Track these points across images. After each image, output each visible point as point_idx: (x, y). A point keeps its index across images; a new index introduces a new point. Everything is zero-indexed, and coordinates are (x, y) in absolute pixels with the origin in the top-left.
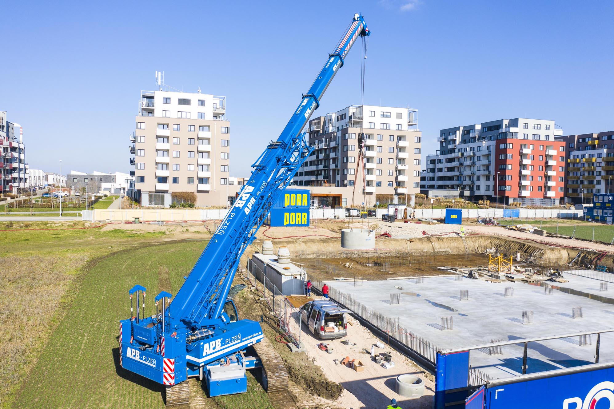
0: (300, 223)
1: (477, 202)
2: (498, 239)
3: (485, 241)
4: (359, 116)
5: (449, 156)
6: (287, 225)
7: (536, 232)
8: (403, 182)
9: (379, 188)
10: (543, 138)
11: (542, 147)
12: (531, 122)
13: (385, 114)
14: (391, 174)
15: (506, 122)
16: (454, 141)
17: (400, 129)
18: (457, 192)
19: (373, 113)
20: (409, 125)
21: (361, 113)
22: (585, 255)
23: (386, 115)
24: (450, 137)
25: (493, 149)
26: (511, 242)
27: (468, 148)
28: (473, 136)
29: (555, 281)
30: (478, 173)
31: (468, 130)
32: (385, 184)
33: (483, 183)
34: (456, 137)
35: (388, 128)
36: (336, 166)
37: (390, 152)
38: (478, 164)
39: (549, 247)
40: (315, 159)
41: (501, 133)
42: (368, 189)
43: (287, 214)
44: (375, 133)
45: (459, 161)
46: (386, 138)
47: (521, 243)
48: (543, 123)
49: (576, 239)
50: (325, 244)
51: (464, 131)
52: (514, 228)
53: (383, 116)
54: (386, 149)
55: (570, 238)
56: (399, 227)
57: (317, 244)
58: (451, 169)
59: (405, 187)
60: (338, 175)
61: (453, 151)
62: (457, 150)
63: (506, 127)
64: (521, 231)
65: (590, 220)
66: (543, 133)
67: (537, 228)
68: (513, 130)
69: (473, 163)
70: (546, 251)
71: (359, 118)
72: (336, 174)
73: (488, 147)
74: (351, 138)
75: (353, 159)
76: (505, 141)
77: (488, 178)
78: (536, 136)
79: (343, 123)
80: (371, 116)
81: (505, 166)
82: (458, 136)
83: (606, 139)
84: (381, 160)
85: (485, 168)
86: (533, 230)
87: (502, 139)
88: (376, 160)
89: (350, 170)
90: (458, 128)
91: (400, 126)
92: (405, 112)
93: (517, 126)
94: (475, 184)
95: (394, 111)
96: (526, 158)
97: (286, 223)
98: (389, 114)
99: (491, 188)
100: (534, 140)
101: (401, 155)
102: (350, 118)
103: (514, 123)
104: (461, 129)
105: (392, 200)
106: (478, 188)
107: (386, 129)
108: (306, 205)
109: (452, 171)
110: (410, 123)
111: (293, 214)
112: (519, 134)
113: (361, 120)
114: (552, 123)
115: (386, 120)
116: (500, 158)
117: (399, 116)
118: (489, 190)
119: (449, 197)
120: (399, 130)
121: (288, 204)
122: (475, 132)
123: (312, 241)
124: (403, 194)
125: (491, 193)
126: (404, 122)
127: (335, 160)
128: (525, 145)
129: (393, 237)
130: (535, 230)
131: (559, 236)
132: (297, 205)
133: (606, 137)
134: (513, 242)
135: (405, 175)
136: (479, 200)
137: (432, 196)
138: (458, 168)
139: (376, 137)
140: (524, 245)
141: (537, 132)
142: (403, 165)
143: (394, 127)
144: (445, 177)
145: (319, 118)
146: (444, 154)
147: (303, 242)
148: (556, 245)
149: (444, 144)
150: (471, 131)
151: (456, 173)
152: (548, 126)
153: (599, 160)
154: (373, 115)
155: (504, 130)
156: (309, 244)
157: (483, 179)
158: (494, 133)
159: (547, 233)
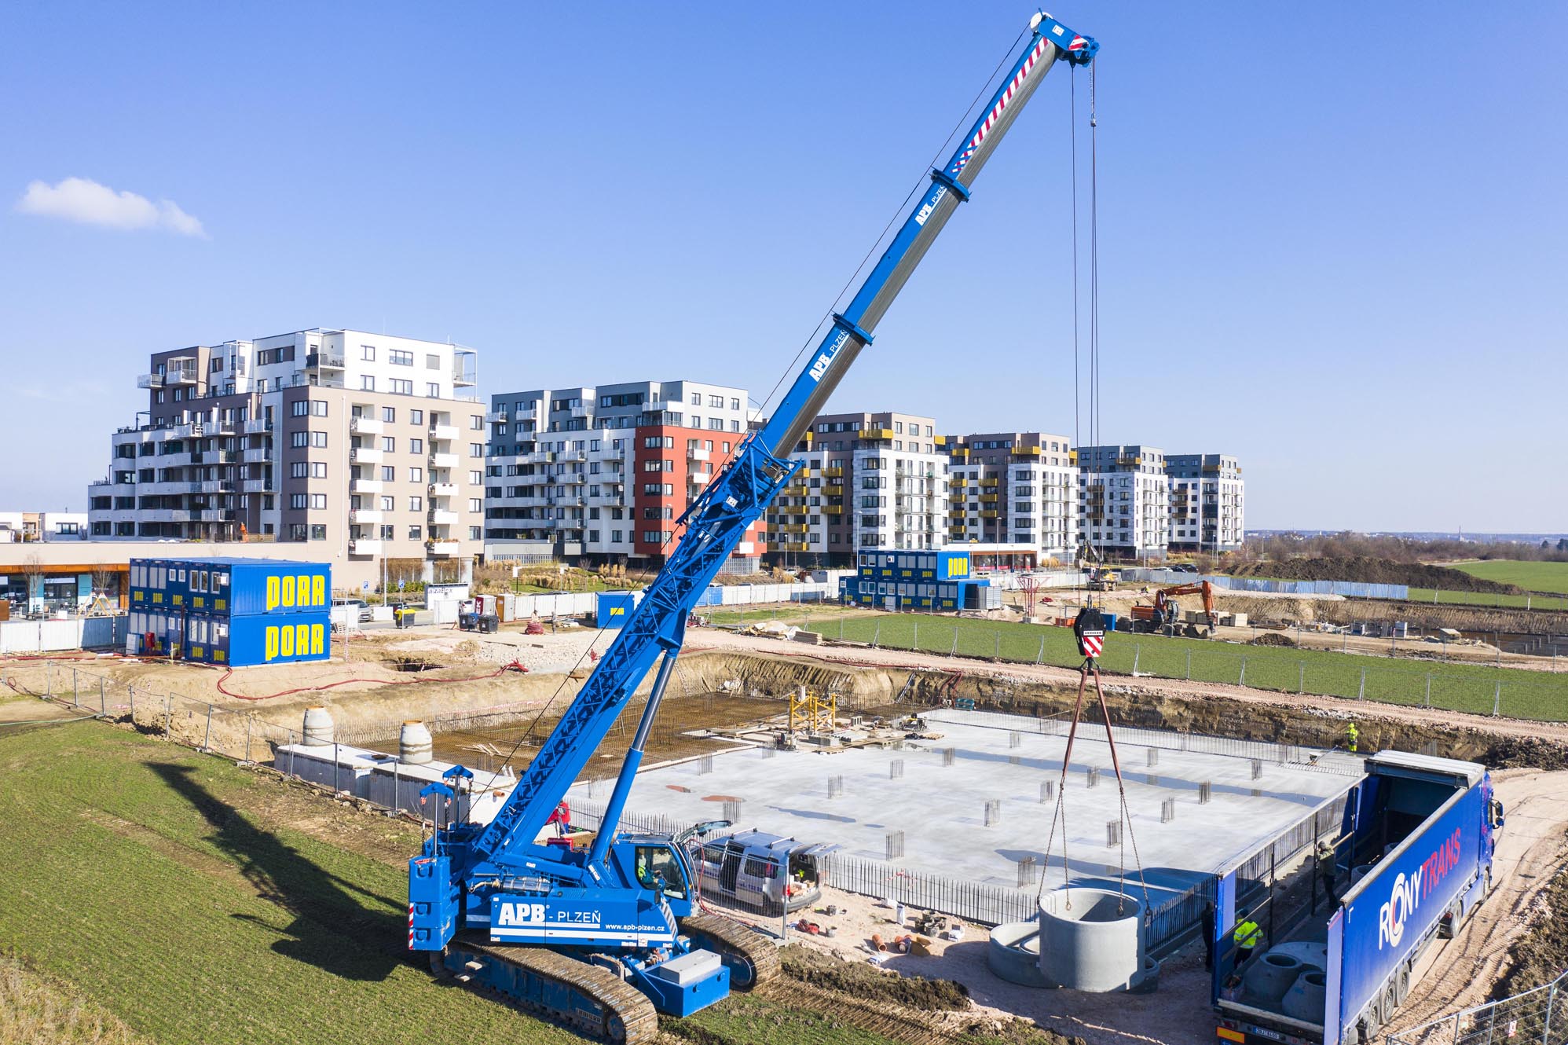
0: (306, 652)
1: (595, 569)
2: (741, 657)
3: (715, 664)
4: (337, 358)
5: (521, 460)
6: (275, 660)
7: (800, 637)
8: (446, 527)
9: (389, 542)
10: (727, 427)
11: (726, 445)
12: (705, 391)
13: (400, 355)
14: (416, 507)
15: (655, 388)
16: (530, 424)
17: (435, 395)
18: (546, 548)
19: (370, 351)
20: (456, 386)
21: (339, 348)
22: (923, 681)
23: (401, 359)
24: (521, 415)
25: (629, 447)
26: (773, 664)
27: (567, 443)
28: (579, 415)
29: (922, 737)
30: (593, 502)
31: (565, 401)
32: (401, 532)
33: (605, 525)
34: (535, 415)
35: (406, 392)
36: (268, 486)
37: (413, 452)
38: (592, 480)
39: (857, 668)
40: (188, 462)
41: (648, 413)
42: (362, 547)
43: (271, 631)
44: (378, 402)
45: (543, 472)
46: (404, 415)
47: (796, 666)
48: (728, 394)
49: (883, 647)
50: (389, 702)
51: (553, 402)
52: (753, 631)
53: (395, 360)
54: (403, 445)
55: (870, 646)
56: (533, 645)
57: (370, 703)
58: (524, 491)
59: (451, 538)
60: (266, 509)
61: (528, 447)
62: (537, 447)
63: (655, 400)
64: (769, 637)
65: (853, 604)
66: (727, 415)
67: (799, 630)
68: (672, 406)
69: (582, 478)
70: (856, 676)
71: (334, 363)
72: (262, 506)
73: (616, 444)
74: (315, 413)
75: (321, 467)
76: (658, 433)
77: (617, 514)
78: (714, 421)
79: (284, 370)
80: (366, 359)
81: (658, 486)
82: (542, 414)
83: (826, 430)
84: (390, 473)
85: (610, 490)
86: (794, 634)
87: (651, 426)
88: (378, 472)
89: (314, 497)
90: (540, 394)
91: (435, 387)
92: (446, 353)
93: (680, 399)
94: (586, 527)
95: (420, 349)
96: (699, 471)
97: (270, 654)
98: (408, 356)
99: (626, 537)
100: (711, 429)
101: (441, 460)
102: (313, 360)
103: (673, 390)
104: (547, 396)
105: (419, 571)
106: (595, 536)
107: (403, 394)
108: (322, 603)
109: (525, 496)
110: (458, 382)
111: (288, 629)
112: (684, 416)
113: (340, 368)
114: (743, 396)
115: (402, 372)
116: (647, 469)
117: (433, 362)
118: (619, 541)
119: (530, 558)
120: (432, 397)
121: (277, 604)
122: (580, 405)
123: (355, 697)
124: (445, 557)
125: (626, 548)
126: (445, 377)
127: (255, 468)
128: (695, 441)
129: (531, 672)
130: (798, 634)
131: (849, 643)
132: (300, 604)
133: (826, 426)
134: (778, 663)
135: (448, 510)
136: (599, 565)
137: (492, 558)
138: (543, 488)
139: (379, 412)
140: (805, 668)
141: (717, 413)
142: (448, 485)
143: (422, 390)
144: (507, 509)
145: (193, 351)
146: (504, 455)
147: (334, 701)
148: (860, 663)
149: (503, 430)
150: (571, 402)
151: (537, 500)
152: (736, 401)
153: (815, 474)
154: (370, 356)
155: (650, 406)
156: (352, 706)
157: (605, 516)
158: (629, 411)
159: (824, 639)
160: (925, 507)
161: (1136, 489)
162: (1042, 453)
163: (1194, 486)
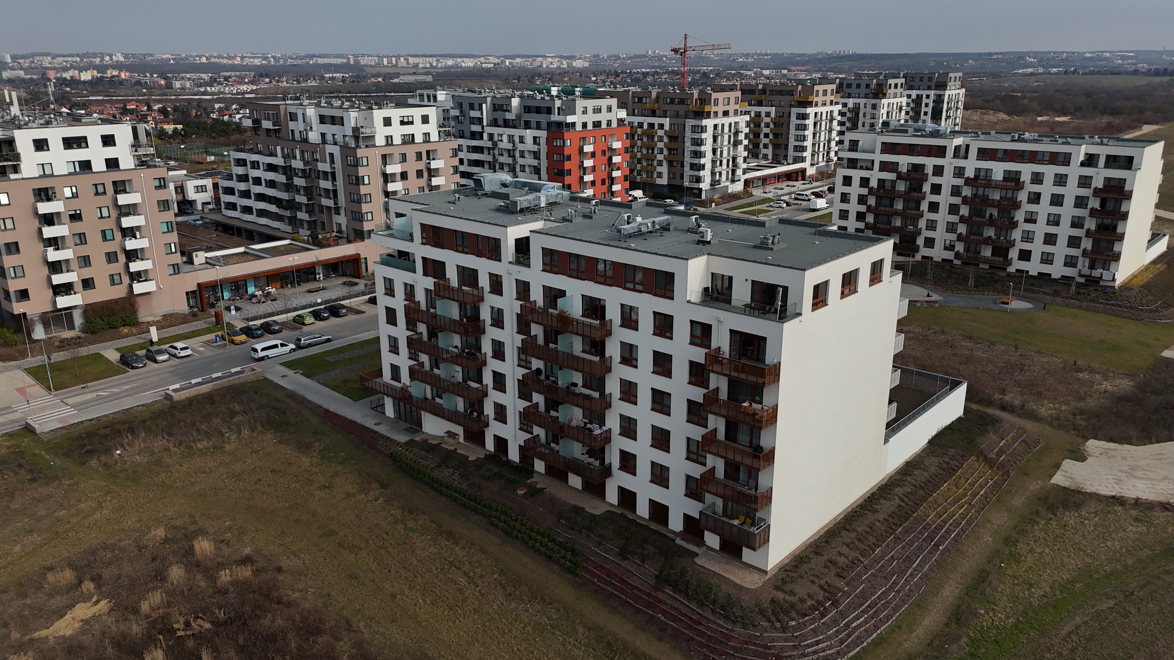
4: (370, 128)
5: (475, 143)
10: (604, 125)
11: (603, 137)
12: (590, 104)
16: (480, 120)
17: (428, 140)
19: (388, 120)
23: (406, 122)
24: (473, 114)
25: (543, 141)
27: (504, 136)
31: (501, 105)
34: (481, 114)
35: (411, 142)
36: (336, 204)
37: (418, 178)
40: (284, 180)
41: (555, 122)
44: (396, 152)
45: (489, 154)
46: (411, 157)
48: (604, 103)
51: (493, 106)
53: (402, 123)
54: (412, 175)
58: (478, 163)
60: (335, 214)
62: (485, 136)
63: (559, 114)
66: (604, 118)
68: (569, 118)
69: (514, 159)
71: (369, 132)
72: (333, 212)
73: (535, 141)
74: (361, 164)
75: (368, 197)
76: (561, 137)
78: (596, 124)
79: (338, 131)
83: (668, 102)
84: (407, 192)
85: (532, 169)
87: (557, 131)
89: (366, 214)
91: (428, 135)
92: (432, 113)
93: (574, 113)
95: (417, 113)
96: (587, 158)
100: (594, 129)
101: (435, 182)
102: (355, 130)
103: (570, 106)
104: (489, 101)
107: (409, 144)
109: (479, 166)
110: (440, 130)
112: (576, 124)
113: (372, 134)
114: (613, 103)
115: (407, 130)
116: (555, 159)
117: (425, 119)
120: (426, 142)
122: (511, 110)
126: (433, 128)
127: (327, 192)
128: (584, 139)
133: (668, 99)
138: (490, 163)
139: (397, 158)
141: (597, 117)
143: (420, 139)
146: (464, 138)
149: (461, 119)
150: (505, 107)
152: (609, 107)
153: (661, 133)
155: (555, 117)
160: (731, 153)
161: (882, 111)
162: (816, 99)
163: (928, 97)
